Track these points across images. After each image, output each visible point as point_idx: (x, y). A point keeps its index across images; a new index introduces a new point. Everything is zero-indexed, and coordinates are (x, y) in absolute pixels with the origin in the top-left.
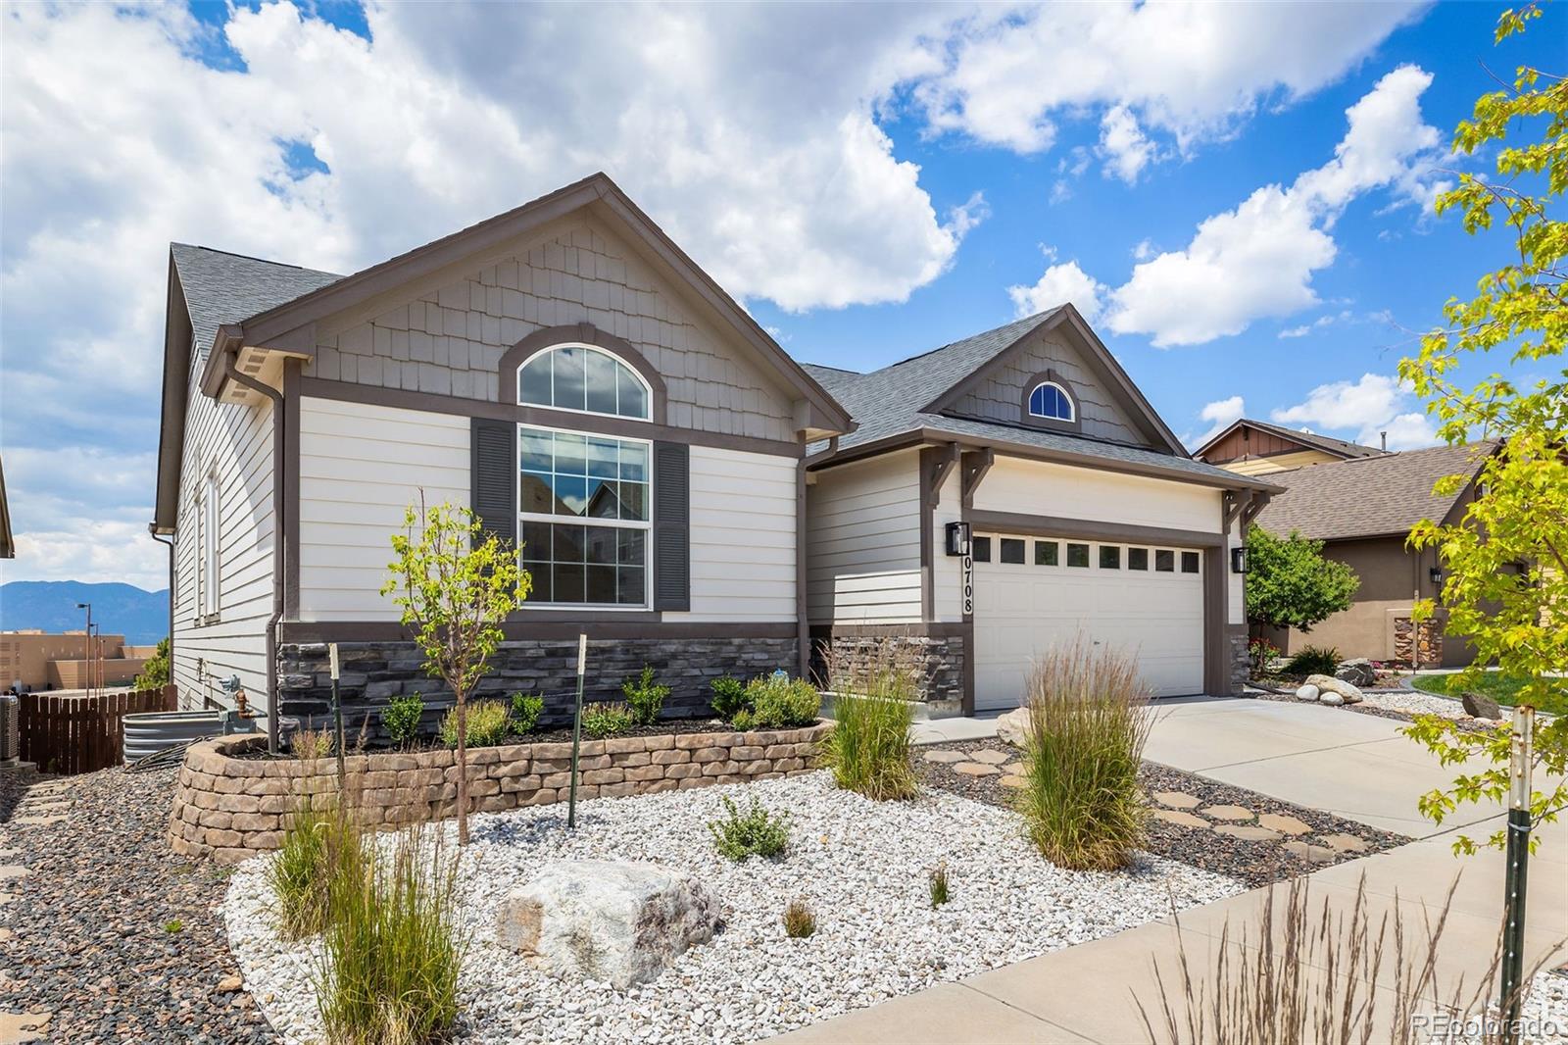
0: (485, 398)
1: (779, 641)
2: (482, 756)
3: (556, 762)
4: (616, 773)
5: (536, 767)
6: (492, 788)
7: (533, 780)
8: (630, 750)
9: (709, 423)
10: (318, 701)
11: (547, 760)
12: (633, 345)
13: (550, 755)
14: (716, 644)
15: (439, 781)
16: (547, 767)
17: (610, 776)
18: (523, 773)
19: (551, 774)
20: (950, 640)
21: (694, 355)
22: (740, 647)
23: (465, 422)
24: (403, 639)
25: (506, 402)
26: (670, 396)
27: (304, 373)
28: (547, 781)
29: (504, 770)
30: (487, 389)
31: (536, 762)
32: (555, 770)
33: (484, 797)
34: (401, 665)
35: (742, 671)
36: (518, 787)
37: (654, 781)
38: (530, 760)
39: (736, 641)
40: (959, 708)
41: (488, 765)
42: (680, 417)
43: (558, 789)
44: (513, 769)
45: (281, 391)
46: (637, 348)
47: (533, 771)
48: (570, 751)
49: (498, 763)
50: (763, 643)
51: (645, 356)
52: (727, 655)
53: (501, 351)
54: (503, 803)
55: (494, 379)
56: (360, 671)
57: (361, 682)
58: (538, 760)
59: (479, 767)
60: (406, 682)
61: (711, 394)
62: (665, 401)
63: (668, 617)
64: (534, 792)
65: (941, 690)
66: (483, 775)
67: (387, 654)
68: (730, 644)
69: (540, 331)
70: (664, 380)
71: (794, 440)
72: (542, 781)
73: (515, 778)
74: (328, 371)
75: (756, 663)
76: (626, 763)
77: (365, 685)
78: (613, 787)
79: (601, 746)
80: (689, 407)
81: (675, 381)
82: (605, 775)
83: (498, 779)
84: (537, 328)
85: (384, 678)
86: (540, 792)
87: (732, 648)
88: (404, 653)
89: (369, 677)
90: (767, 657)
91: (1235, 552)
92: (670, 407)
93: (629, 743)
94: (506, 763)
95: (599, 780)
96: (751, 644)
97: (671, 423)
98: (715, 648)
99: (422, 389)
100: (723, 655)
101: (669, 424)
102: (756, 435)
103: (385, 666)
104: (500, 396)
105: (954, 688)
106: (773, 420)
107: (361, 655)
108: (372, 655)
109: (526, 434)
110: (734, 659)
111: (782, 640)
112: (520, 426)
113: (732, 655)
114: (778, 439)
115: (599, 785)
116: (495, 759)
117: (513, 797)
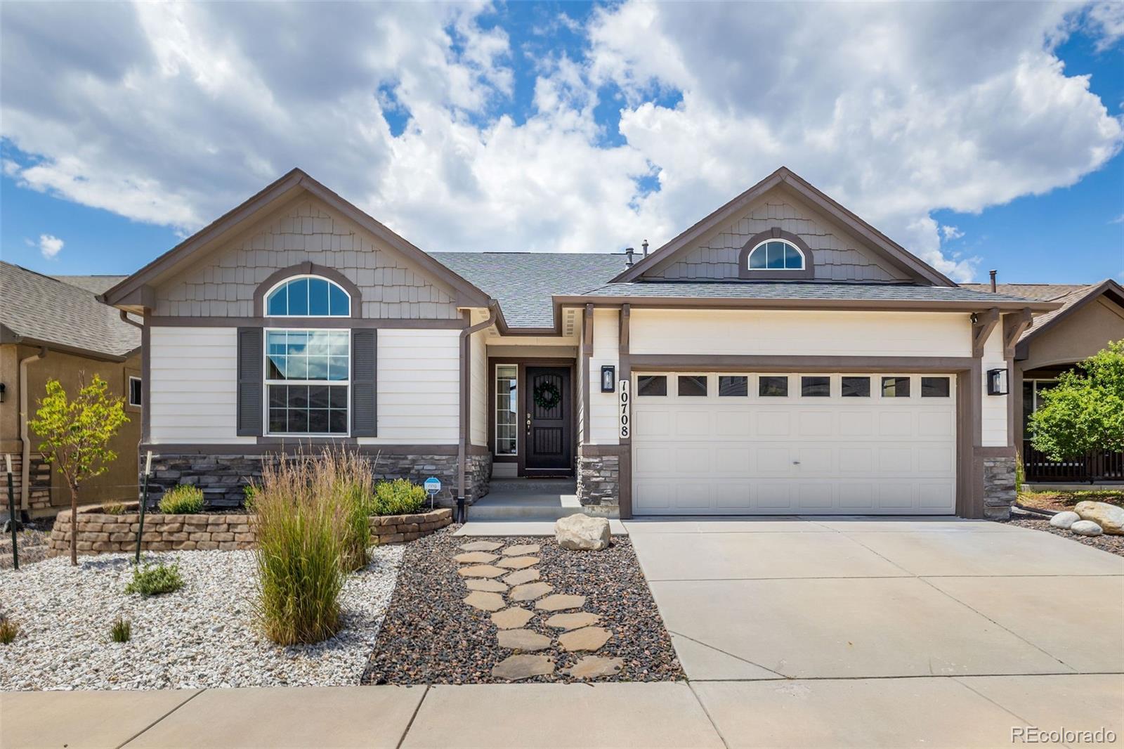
0: (246, 316)
1: (444, 457)
2: (153, 519)
3: (197, 526)
4: (229, 536)
5: (186, 528)
6: (158, 537)
7: (183, 535)
8: (239, 522)
9: (394, 313)
10: (157, 485)
11: (192, 525)
12: (339, 271)
13: (194, 522)
14: (395, 459)
15: (127, 530)
16: (192, 529)
17: (224, 538)
18: (175, 530)
19: (194, 533)
20: (605, 458)
21: (381, 270)
22: (414, 462)
23: (234, 331)
24: (200, 453)
25: (258, 316)
26: (364, 299)
27: (153, 314)
28: (192, 537)
29: (165, 528)
30: (247, 310)
31: (186, 526)
32: (197, 530)
33: (152, 542)
34: (197, 468)
35: (414, 477)
36: (172, 538)
37: (249, 543)
38: (183, 524)
39: (410, 457)
40: (617, 512)
41: (157, 524)
42: (370, 312)
43: (197, 542)
44: (171, 528)
45: (142, 324)
46: (342, 272)
47: (184, 530)
48: (205, 520)
49: (163, 523)
50: (432, 458)
51: (346, 276)
52: (403, 466)
53: (255, 287)
54: (164, 547)
55: (251, 304)
56: (178, 470)
57: (177, 476)
58: (188, 524)
59: (152, 525)
60: (201, 477)
61: (393, 294)
62: (361, 304)
63: (362, 441)
64: (182, 542)
65: (596, 497)
66: (153, 530)
67: (191, 461)
68: (407, 459)
69: (279, 272)
70: (360, 289)
71: (460, 316)
72: (189, 536)
73: (171, 533)
74: (163, 312)
75: (424, 472)
76: (236, 530)
77: (180, 478)
78: (226, 544)
79: (223, 519)
80: (378, 304)
81: (368, 289)
82: (222, 536)
83: (161, 533)
84: (277, 270)
85: (189, 475)
86: (186, 543)
87: (408, 462)
88: (200, 461)
89: (181, 473)
90: (434, 468)
91: (992, 374)
92: (365, 306)
93: (239, 518)
94: (167, 524)
95: (220, 539)
96: (423, 459)
97: (365, 316)
98: (393, 461)
99: (212, 315)
100: (400, 466)
101: (364, 317)
102: (429, 317)
103: (190, 468)
104: (255, 314)
105: (609, 496)
106: (444, 305)
107: (177, 462)
108: (184, 462)
109: (271, 334)
110: (409, 469)
111: (447, 457)
112: (265, 329)
113: (407, 466)
114: (447, 318)
115: (219, 542)
116: (161, 522)
117: (170, 544)
